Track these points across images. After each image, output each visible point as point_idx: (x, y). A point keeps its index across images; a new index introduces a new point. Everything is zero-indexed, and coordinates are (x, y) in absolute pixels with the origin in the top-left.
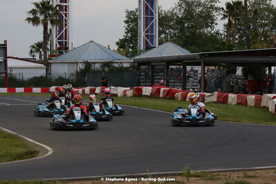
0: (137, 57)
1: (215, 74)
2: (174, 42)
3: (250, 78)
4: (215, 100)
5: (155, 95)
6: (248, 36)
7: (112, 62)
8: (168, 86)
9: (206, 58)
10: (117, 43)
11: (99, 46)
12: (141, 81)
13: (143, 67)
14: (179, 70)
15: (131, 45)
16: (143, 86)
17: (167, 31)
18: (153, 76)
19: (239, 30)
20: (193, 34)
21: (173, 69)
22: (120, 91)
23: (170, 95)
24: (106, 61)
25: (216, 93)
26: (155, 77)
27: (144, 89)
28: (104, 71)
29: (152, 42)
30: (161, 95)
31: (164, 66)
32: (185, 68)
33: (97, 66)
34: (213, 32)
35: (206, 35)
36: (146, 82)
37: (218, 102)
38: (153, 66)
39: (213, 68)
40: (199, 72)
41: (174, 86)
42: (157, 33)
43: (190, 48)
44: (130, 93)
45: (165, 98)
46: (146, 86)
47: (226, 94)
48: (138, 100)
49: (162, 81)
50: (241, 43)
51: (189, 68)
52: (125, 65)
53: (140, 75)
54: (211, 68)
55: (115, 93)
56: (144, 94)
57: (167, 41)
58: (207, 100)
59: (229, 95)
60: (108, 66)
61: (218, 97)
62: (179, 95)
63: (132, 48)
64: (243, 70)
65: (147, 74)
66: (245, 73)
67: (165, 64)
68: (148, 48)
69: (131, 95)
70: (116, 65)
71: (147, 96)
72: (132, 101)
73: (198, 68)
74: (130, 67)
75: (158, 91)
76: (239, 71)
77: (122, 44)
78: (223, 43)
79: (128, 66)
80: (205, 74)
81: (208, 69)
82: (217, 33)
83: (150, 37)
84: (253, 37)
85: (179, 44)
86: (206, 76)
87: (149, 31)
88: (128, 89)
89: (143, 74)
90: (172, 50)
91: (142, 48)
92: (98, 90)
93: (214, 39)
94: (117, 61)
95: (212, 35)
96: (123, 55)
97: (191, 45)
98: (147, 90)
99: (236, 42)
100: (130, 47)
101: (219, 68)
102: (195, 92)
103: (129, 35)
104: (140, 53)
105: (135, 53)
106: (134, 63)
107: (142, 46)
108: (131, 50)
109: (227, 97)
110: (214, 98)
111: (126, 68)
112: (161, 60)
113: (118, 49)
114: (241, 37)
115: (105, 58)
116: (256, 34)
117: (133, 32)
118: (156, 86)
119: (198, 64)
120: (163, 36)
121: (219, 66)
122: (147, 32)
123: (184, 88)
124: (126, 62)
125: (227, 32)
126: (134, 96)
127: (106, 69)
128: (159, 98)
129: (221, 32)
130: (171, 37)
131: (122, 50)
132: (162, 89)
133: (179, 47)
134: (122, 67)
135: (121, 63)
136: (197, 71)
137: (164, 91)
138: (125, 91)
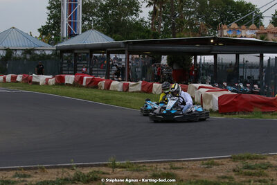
0: (59, 45)
1: (139, 63)
2: (98, 29)
3: (175, 68)
4: (139, 89)
5: (78, 83)
6: (174, 24)
7: (33, 50)
8: (91, 74)
9: (131, 47)
10: (39, 30)
11: (21, 32)
12: (64, 69)
13: (66, 55)
14: (102, 58)
15: (54, 32)
16: (66, 74)
17: (91, 19)
18: (76, 64)
19: (164, 18)
20: (117, 21)
21: (96, 57)
22: (42, 79)
23: (93, 84)
24: (28, 48)
25: (141, 82)
26: (78, 65)
27: (67, 77)
28: (25, 58)
29: (75, 29)
30: (84, 84)
31: (87, 54)
32: (108, 56)
33: (19, 53)
34: (137, 19)
35: (130, 22)
36: (68, 70)
37: (142, 91)
38: (76, 54)
39: (138, 56)
40: (123, 60)
41: (97, 75)
42: (81, 20)
43: (114, 36)
44: (52, 81)
45: (87, 86)
46: (69, 74)
47: (150, 83)
48: (60, 89)
49: (84, 69)
50: (166, 31)
51: (112, 56)
52: (47, 53)
53: (62, 63)
54: (135, 56)
55: (37, 81)
56: (66, 82)
57: (90, 28)
58: (131, 89)
59: (154, 84)
60: (30, 54)
61: (143, 87)
62: (102, 84)
63: (54, 35)
64: (168, 59)
65: (69, 62)
66: (170, 62)
67: (88, 51)
68: (71, 35)
69: (54, 83)
70: (38, 53)
71: (70, 84)
72: (54, 89)
73: (122, 57)
74: (52, 55)
75: (81, 79)
76: (164, 60)
77: (44, 31)
78: (148, 31)
79: (51, 53)
80: (129, 62)
81: (132, 58)
82: (142, 21)
83: (73, 24)
84: (178, 26)
85: (103, 32)
86: (130, 64)
87: (73, 17)
88: (51, 77)
89: (66, 62)
90: (95, 38)
91: (65, 36)
92: (19, 78)
93: (138, 26)
94: (39, 48)
95: (137, 23)
96: (45, 42)
97: (115, 33)
98: (70, 79)
99: (162, 30)
100: (52, 34)
101: (144, 57)
102: (119, 81)
103: (52, 21)
104: (63, 41)
105: (57, 40)
106: (56, 50)
107: (64, 33)
108: (53, 37)
109: (151, 86)
110: (139, 88)
111: (48, 55)
112: (84, 48)
113: (40, 37)
114: (166, 25)
115: (27, 45)
116: (182, 22)
117: (56, 19)
118: (79, 74)
119: (122, 52)
120: (86, 23)
121: (144, 54)
122: (70, 18)
123: (108, 77)
124: (49, 50)
125: (152, 20)
126: (56, 84)
127: (28, 57)
128: (81, 86)
129: (146, 20)
130: (95, 25)
131: (44, 37)
132: (85, 78)
133: (103, 35)
134: (44, 55)
135: (43, 50)
136: (121, 60)
137: (87, 79)
138: (47, 80)
